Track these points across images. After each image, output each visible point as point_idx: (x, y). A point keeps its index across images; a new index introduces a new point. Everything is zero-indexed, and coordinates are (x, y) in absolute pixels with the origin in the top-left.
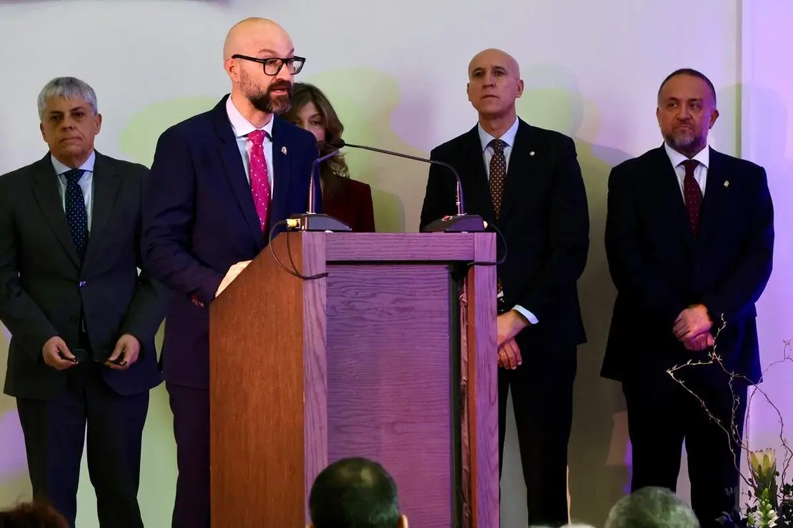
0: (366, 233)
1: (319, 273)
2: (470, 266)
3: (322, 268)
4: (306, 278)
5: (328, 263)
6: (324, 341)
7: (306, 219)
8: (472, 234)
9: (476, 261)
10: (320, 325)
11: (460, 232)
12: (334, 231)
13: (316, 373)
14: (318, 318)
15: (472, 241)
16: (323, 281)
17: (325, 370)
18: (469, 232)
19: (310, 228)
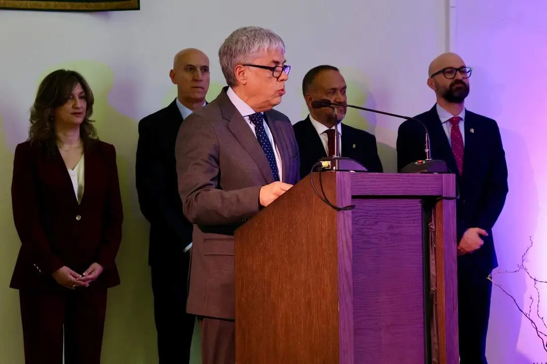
0: (377, 173)
1: (347, 205)
2: (439, 200)
3: (348, 202)
4: (339, 209)
5: (354, 197)
6: (351, 261)
7: (337, 160)
8: (441, 174)
9: (443, 196)
10: (348, 247)
11: (432, 173)
12: (356, 171)
13: (346, 287)
14: (347, 242)
15: (441, 180)
16: (349, 212)
17: (351, 283)
18: (439, 173)
19: (340, 169)
